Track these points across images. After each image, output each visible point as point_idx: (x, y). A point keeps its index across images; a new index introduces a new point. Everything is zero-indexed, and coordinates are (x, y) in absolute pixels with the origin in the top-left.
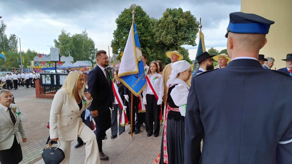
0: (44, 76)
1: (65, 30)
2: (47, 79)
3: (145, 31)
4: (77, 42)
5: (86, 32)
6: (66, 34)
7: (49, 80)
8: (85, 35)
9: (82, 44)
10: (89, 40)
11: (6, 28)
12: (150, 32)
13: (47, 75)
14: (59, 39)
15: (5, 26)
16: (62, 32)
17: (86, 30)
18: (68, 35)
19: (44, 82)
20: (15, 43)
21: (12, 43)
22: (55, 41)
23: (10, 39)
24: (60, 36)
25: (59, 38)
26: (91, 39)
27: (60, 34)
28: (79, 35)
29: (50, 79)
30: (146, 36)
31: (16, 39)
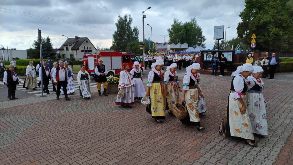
0: (206, 53)
1: (177, 19)
2: (209, 56)
3: (281, 9)
4: (187, 30)
5: (196, 20)
6: (178, 23)
7: (210, 57)
8: (194, 23)
9: (191, 32)
10: (198, 28)
11: (132, 21)
12: (287, 9)
13: (209, 53)
14: (172, 29)
15: (131, 20)
16: (174, 22)
17: (195, 18)
18: (179, 24)
19: (205, 59)
20: (137, 34)
21: (134, 34)
22: (169, 30)
23: (134, 31)
24: (173, 25)
25: (172, 27)
26: (198, 26)
27: (173, 23)
28: (189, 23)
29: (212, 56)
30: (282, 15)
31: (138, 31)
